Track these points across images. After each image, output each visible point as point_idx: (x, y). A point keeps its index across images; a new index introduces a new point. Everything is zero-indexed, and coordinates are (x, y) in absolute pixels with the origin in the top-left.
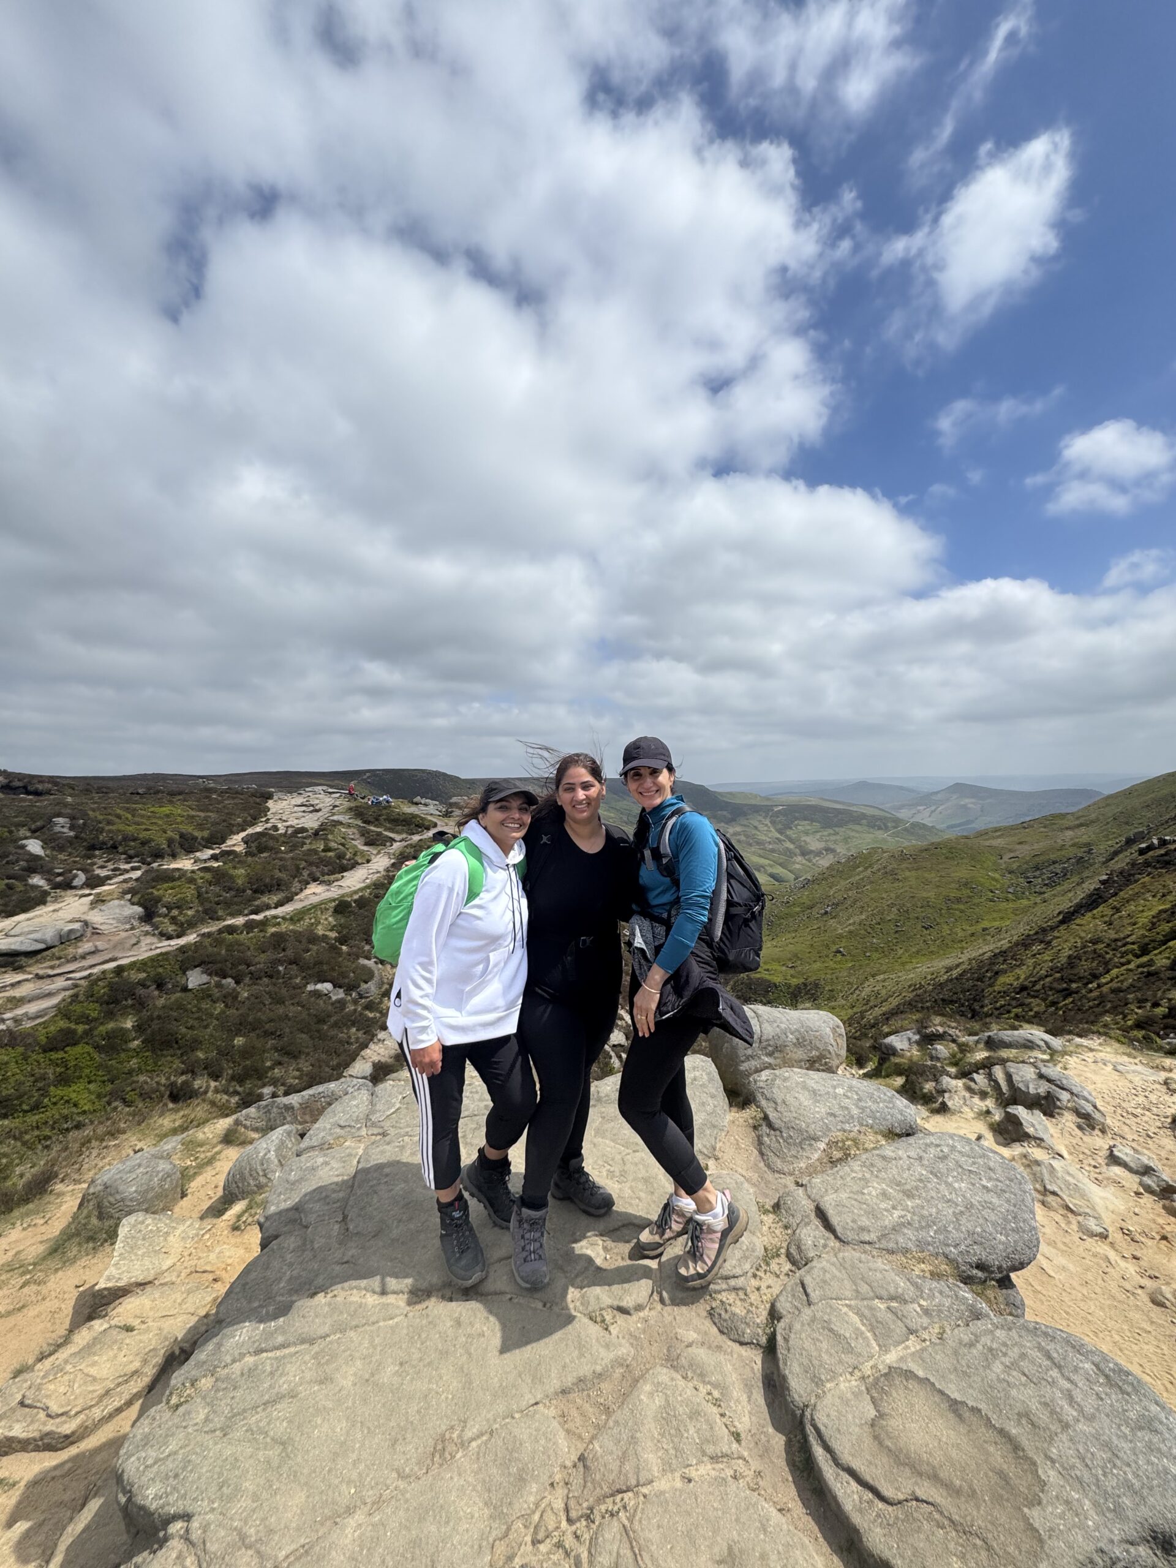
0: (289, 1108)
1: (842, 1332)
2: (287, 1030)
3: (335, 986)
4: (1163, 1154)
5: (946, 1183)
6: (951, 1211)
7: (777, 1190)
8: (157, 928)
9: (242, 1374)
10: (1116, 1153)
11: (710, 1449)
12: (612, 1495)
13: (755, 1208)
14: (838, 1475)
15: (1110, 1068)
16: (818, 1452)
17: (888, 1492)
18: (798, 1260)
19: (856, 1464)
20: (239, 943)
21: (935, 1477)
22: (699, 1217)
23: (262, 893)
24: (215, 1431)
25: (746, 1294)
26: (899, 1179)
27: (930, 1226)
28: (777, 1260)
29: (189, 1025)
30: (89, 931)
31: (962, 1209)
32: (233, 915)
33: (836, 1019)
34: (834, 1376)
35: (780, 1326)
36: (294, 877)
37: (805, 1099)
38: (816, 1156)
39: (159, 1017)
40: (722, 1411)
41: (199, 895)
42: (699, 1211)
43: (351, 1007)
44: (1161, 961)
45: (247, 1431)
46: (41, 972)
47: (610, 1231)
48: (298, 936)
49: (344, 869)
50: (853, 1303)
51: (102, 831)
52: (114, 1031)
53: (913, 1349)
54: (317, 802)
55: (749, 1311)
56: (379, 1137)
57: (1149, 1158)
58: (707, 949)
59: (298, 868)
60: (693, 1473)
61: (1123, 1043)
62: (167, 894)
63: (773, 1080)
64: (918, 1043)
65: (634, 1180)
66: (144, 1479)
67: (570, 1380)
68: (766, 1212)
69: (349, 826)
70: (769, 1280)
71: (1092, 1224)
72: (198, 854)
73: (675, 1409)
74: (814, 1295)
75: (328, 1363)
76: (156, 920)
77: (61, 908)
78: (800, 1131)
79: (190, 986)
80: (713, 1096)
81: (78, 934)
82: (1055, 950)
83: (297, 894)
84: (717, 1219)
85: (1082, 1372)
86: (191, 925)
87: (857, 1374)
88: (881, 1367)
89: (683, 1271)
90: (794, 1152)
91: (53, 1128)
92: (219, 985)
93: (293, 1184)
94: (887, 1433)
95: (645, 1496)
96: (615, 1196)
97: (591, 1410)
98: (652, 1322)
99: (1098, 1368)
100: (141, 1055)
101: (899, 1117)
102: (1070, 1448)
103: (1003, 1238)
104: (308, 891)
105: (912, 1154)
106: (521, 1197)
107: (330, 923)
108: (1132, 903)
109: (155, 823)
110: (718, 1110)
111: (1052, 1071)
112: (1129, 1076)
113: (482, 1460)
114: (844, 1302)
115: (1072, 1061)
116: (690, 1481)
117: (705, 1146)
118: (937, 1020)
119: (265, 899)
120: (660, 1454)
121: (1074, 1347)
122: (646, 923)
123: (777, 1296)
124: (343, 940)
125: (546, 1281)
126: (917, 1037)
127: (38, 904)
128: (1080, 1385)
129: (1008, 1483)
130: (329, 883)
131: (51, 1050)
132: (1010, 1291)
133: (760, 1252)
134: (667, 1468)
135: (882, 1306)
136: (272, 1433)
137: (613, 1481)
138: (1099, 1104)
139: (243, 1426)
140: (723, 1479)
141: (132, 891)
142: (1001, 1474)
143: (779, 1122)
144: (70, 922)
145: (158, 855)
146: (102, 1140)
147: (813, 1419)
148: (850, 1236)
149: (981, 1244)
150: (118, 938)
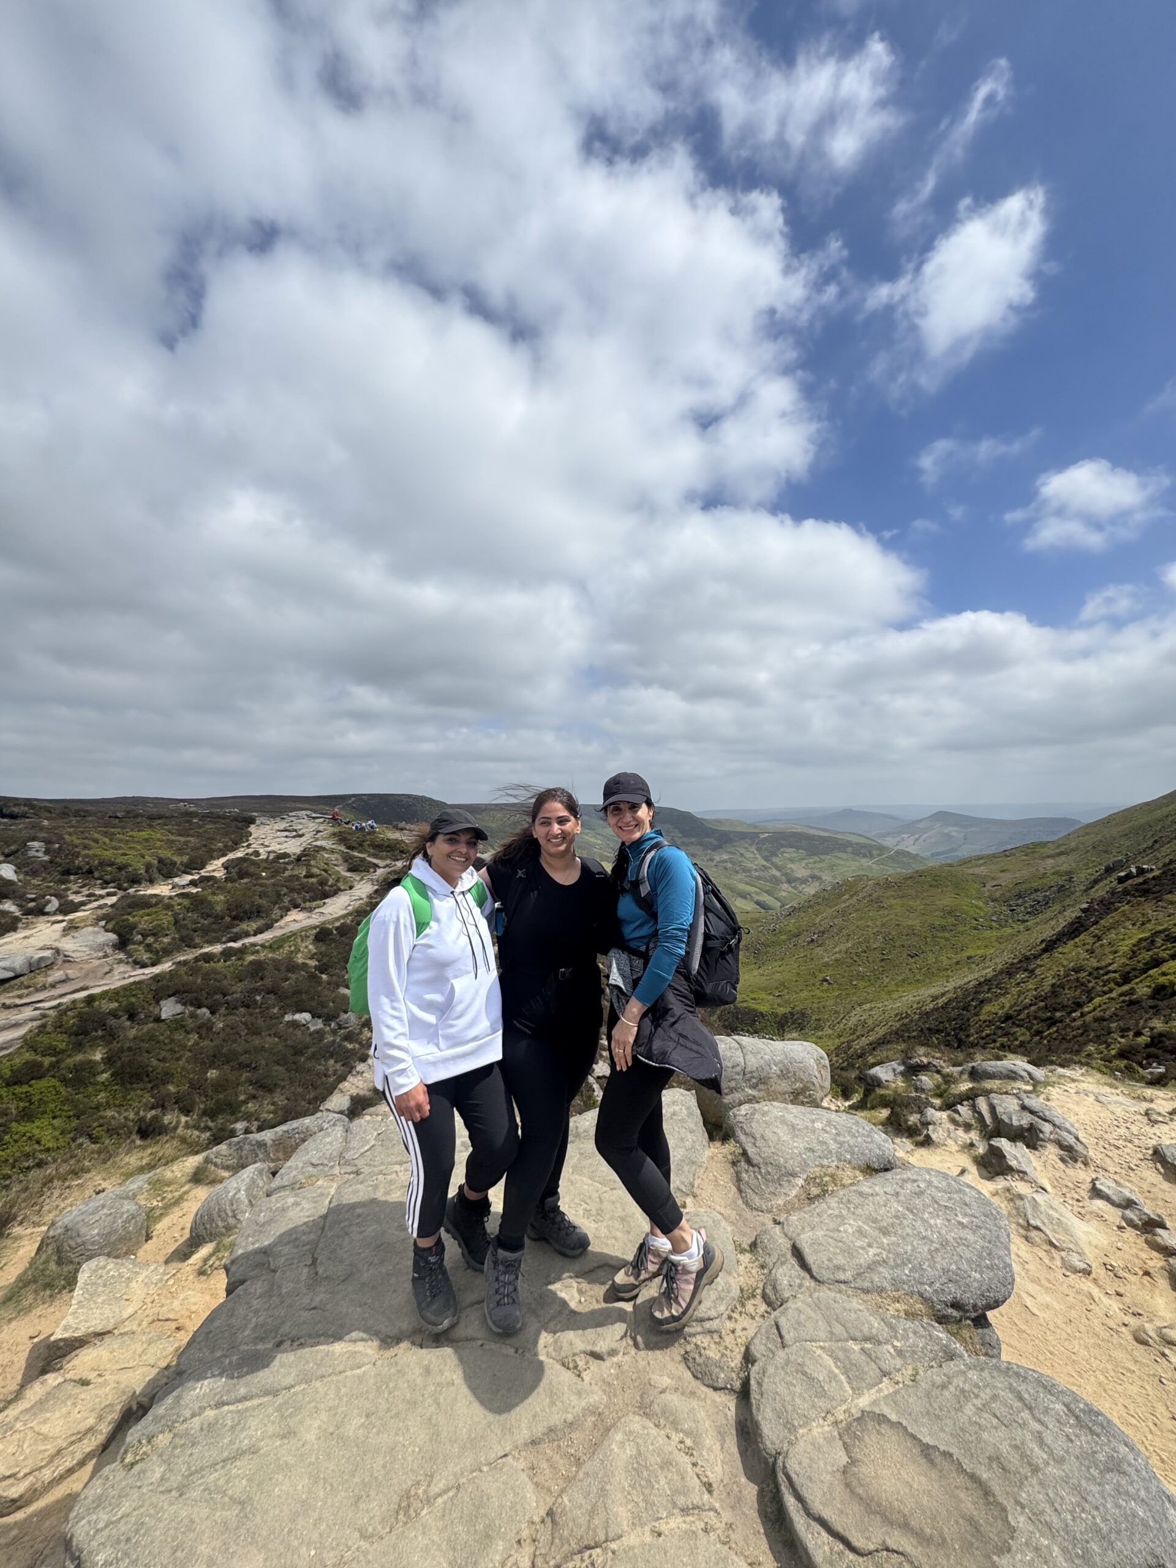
0: (261, 1145)
1: (816, 1375)
2: (263, 1062)
3: (313, 1017)
4: (1145, 1187)
5: (922, 1219)
6: (926, 1249)
7: (754, 1228)
8: (131, 956)
9: (202, 1429)
10: (1098, 1186)
11: (681, 1501)
12: (580, 1552)
13: (731, 1247)
14: (809, 1525)
15: (1091, 1099)
16: (790, 1501)
17: (858, 1542)
18: (773, 1301)
19: (827, 1514)
20: (215, 971)
21: (905, 1526)
22: (675, 1258)
23: (242, 920)
24: (170, 1491)
25: (721, 1337)
26: (875, 1215)
27: (905, 1265)
28: (752, 1301)
29: (161, 1057)
30: (61, 958)
31: (938, 1246)
32: (211, 942)
33: (820, 1050)
34: (807, 1421)
35: (754, 1370)
36: (275, 904)
37: (783, 1134)
38: (794, 1193)
39: (130, 1049)
40: (694, 1460)
41: (176, 922)
42: (676, 1250)
43: (329, 1038)
44: (1142, 989)
45: (204, 1490)
46: (8, 1002)
47: (585, 1273)
48: (276, 964)
49: (326, 895)
50: (826, 1344)
51: (78, 855)
52: (82, 1063)
53: (886, 1392)
54: (300, 827)
55: (723, 1355)
56: (352, 1176)
57: (1131, 1191)
58: (684, 982)
59: (279, 895)
60: (662, 1527)
61: (1104, 1073)
62: (143, 920)
63: (753, 1114)
64: (902, 1074)
65: (611, 1218)
66: (94, 1544)
67: (540, 1429)
68: (743, 1251)
69: (332, 852)
70: (744, 1321)
71: (1076, 1261)
72: (176, 880)
73: (646, 1459)
74: (788, 1337)
75: (291, 1415)
76: (131, 947)
77: (32, 935)
78: (778, 1167)
79: (163, 1016)
80: (692, 1132)
81: (49, 962)
82: (1039, 978)
83: (277, 921)
84: (691, 1259)
85: (1053, 1413)
86: (167, 952)
87: (830, 1418)
88: (853, 1411)
89: (658, 1314)
90: (772, 1189)
91: (14, 1167)
92: (193, 1016)
93: (263, 1225)
94: (859, 1480)
95: (614, 1552)
96: (590, 1237)
97: (561, 1461)
98: (626, 1368)
99: (1069, 1410)
100: (109, 1088)
101: (877, 1151)
102: (1039, 1492)
103: (978, 1276)
104: (288, 918)
105: (889, 1190)
106: (498, 1237)
107: (310, 951)
108: (1113, 931)
109: (133, 848)
110: (697, 1145)
111: (1034, 1102)
112: (1111, 1107)
113: (446, 1517)
114: (818, 1344)
115: (1054, 1092)
116: (659, 1535)
117: (683, 1183)
118: (922, 1050)
119: (244, 926)
120: (630, 1507)
121: (1045, 1387)
122: (624, 957)
123: (752, 1339)
124: (323, 969)
125: (519, 1326)
126: (902, 1068)
127: (9, 931)
128: (1050, 1426)
129: (978, 1531)
130: (310, 910)
131: (15, 1084)
132: (986, 1331)
133: (736, 1292)
134: (637, 1521)
135: (857, 1348)
136: (230, 1492)
137: (582, 1537)
138: (1081, 1135)
139: (200, 1485)
140: (694, 1532)
141: (107, 918)
142: (971, 1520)
143: (758, 1157)
144: (41, 949)
145: (135, 881)
146: (66, 1179)
147: (785, 1467)
148: (825, 1275)
149: (956, 1281)
150: (90, 966)
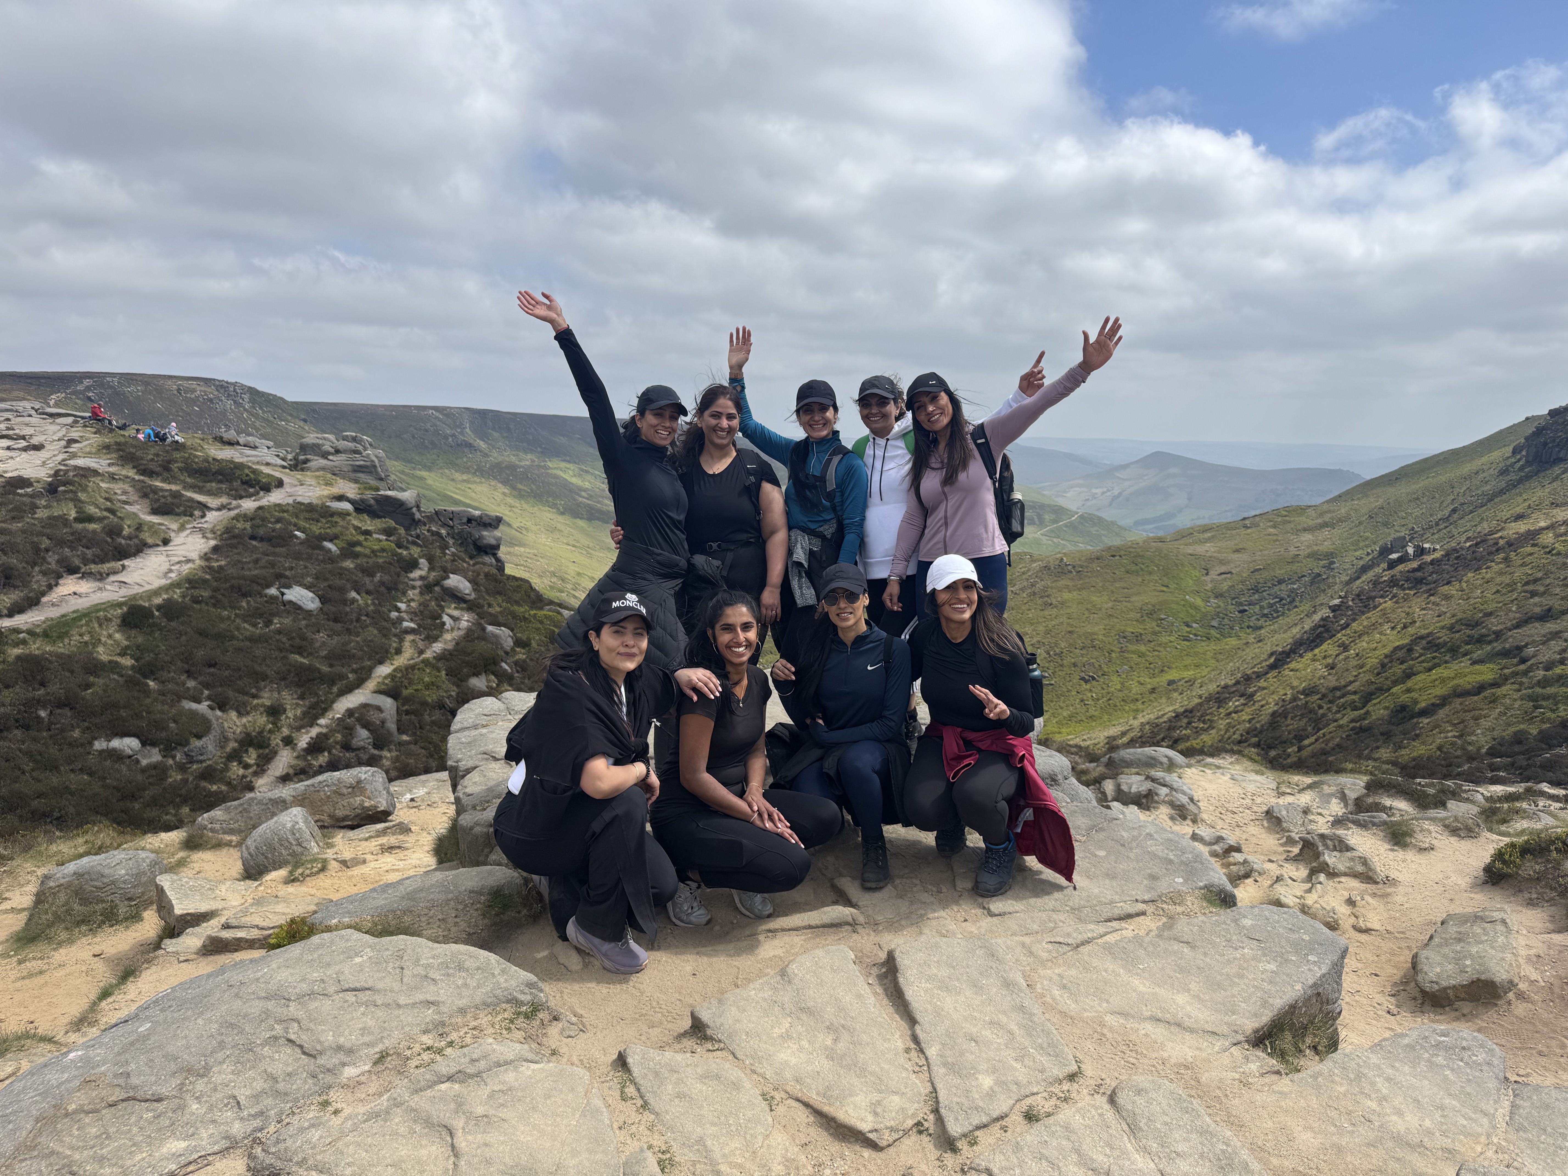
2: (72, 810)
3: (144, 744)
15: (1227, 777)
36: (34, 564)
43: (176, 777)
49: (123, 554)
59: (37, 550)
61: (1255, 761)
83: (43, 594)
104: (63, 590)
107: (117, 643)
108: (1364, 637)
112: (1244, 784)
115: (1190, 772)
124: (148, 670)
130: (101, 577)
